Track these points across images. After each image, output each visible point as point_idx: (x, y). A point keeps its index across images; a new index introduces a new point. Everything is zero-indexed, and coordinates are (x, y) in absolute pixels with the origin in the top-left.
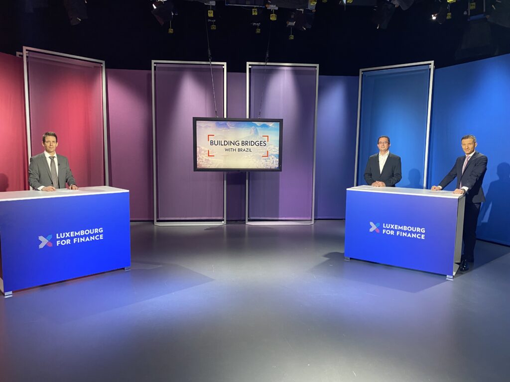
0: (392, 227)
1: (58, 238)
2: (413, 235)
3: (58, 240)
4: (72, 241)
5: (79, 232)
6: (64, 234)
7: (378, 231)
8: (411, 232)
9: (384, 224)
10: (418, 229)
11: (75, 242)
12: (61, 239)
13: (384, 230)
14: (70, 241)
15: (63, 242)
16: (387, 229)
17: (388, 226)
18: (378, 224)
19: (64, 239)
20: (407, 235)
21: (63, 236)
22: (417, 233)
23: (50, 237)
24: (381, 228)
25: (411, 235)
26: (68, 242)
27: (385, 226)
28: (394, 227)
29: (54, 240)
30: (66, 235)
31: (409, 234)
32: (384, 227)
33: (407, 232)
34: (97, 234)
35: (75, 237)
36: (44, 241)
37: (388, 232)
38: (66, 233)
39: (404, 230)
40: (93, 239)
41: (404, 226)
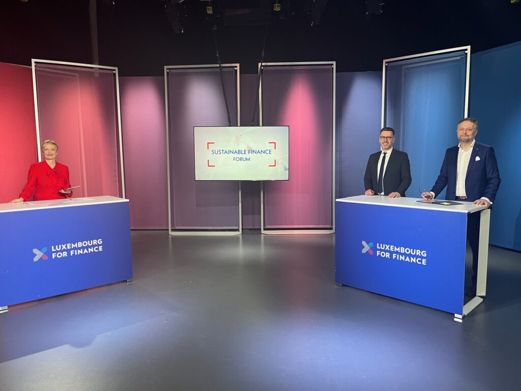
0: (388, 247)
1: (53, 250)
2: (412, 259)
3: (54, 252)
5: (76, 245)
6: (60, 246)
7: (372, 253)
8: (410, 256)
9: (378, 244)
10: (418, 252)
11: (72, 255)
12: (57, 252)
13: (378, 252)
15: (60, 255)
16: (381, 250)
17: (383, 247)
19: (60, 252)
20: (405, 259)
21: (58, 248)
22: (417, 257)
23: (45, 249)
24: (374, 249)
25: (410, 260)
26: (65, 254)
27: (379, 246)
28: (390, 248)
29: (49, 253)
30: (62, 247)
31: (408, 258)
32: (378, 248)
33: (405, 255)
34: (95, 245)
35: (71, 249)
36: (38, 254)
37: (383, 254)
38: (62, 245)
39: (401, 252)
40: (92, 251)
41: (402, 248)
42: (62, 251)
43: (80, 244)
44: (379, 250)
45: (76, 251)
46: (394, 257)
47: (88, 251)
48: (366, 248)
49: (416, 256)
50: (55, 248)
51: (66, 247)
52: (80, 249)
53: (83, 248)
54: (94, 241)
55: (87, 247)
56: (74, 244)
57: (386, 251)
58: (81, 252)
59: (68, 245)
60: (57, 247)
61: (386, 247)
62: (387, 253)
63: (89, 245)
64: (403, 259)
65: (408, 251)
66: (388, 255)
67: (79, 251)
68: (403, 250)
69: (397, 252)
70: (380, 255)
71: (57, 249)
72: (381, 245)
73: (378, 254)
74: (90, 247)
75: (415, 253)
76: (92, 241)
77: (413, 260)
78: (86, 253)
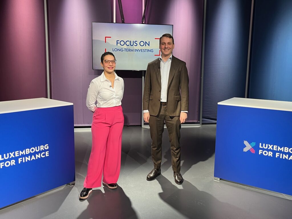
0: (270, 147)
4: (17, 162)
5: (24, 151)
18: (254, 144)
24: (257, 148)
32: (260, 147)
33: (289, 154)
35: (19, 157)
46: (277, 155)
62: (270, 152)
63: (37, 151)
67: (26, 158)
68: (286, 149)
70: (262, 154)
76: (39, 147)
78: (33, 160)
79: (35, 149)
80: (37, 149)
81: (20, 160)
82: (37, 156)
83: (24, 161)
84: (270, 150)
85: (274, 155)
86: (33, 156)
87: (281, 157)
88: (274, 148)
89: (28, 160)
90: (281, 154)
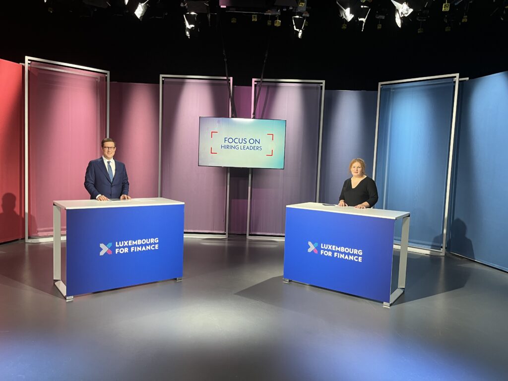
0: (330, 247)
1: (117, 246)
2: (350, 256)
3: (118, 248)
4: (129, 250)
6: (123, 242)
7: (316, 252)
8: (349, 254)
9: (322, 244)
11: (132, 251)
12: (120, 248)
13: (322, 251)
14: (127, 249)
15: (122, 251)
16: (324, 250)
17: (326, 247)
18: (316, 244)
19: (123, 248)
20: (345, 257)
21: (121, 244)
23: (110, 245)
24: (319, 249)
25: (349, 257)
26: (126, 250)
27: (323, 246)
28: (332, 247)
29: (113, 248)
30: (124, 243)
31: (347, 256)
33: (345, 253)
34: (152, 244)
35: (132, 246)
36: (104, 249)
37: (326, 253)
38: (125, 242)
39: (342, 251)
40: (149, 248)
41: (342, 248)
42: (124, 247)
43: (139, 242)
44: (322, 249)
45: (136, 248)
46: (335, 255)
47: (146, 248)
48: (312, 248)
49: (354, 255)
50: (118, 244)
51: (128, 243)
52: (139, 246)
53: (142, 245)
54: (152, 239)
55: (146, 245)
56: (135, 242)
57: (328, 250)
58: (140, 249)
59: (130, 241)
60: (120, 242)
61: (328, 247)
62: (329, 252)
63: (147, 243)
64: (343, 257)
65: (347, 250)
66: (330, 254)
67: (138, 248)
68: (343, 249)
69: (338, 252)
70: (323, 254)
71: (121, 246)
72: (325, 245)
73: (322, 253)
74: (148, 245)
75: (352, 252)
76: (149, 240)
77: (351, 258)
78: (144, 250)
79: (146, 241)
80: (148, 241)
81: (132, 250)
82: (147, 247)
83: (135, 251)
84: (330, 250)
85: (333, 254)
86: (144, 247)
87: (338, 257)
88: (333, 248)
89: (139, 250)
90: (339, 254)
